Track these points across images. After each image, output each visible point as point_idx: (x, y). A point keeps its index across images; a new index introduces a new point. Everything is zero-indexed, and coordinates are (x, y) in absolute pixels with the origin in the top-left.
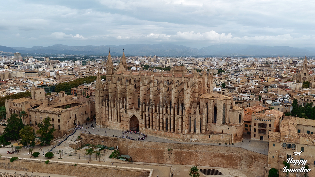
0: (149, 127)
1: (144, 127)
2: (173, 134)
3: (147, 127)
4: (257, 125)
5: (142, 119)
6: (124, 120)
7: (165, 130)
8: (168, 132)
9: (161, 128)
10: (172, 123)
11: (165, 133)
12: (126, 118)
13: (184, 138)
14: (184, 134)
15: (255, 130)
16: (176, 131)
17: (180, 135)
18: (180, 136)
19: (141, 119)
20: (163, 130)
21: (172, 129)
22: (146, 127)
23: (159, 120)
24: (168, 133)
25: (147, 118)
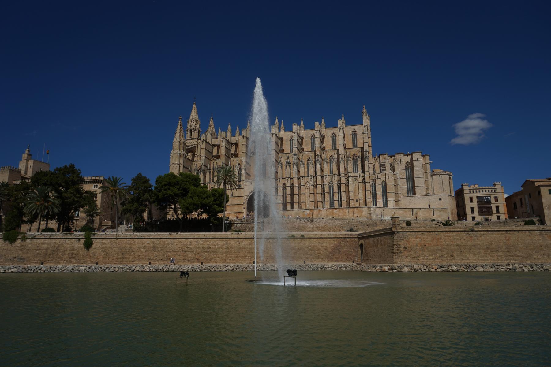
0: (293, 208)
1: (281, 209)
2: (346, 211)
3: (289, 207)
4: (475, 200)
5: (277, 193)
7: (327, 205)
8: (336, 209)
9: (320, 204)
10: (343, 189)
11: (328, 213)
12: (240, 198)
13: (370, 214)
14: (369, 206)
15: (472, 209)
16: (352, 204)
17: (362, 209)
18: (362, 212)
20: (324, 207)
21: (344, 202)
22: (285, 208)
23: (315, 189)
24: (335, 211)
25: (288, 189)
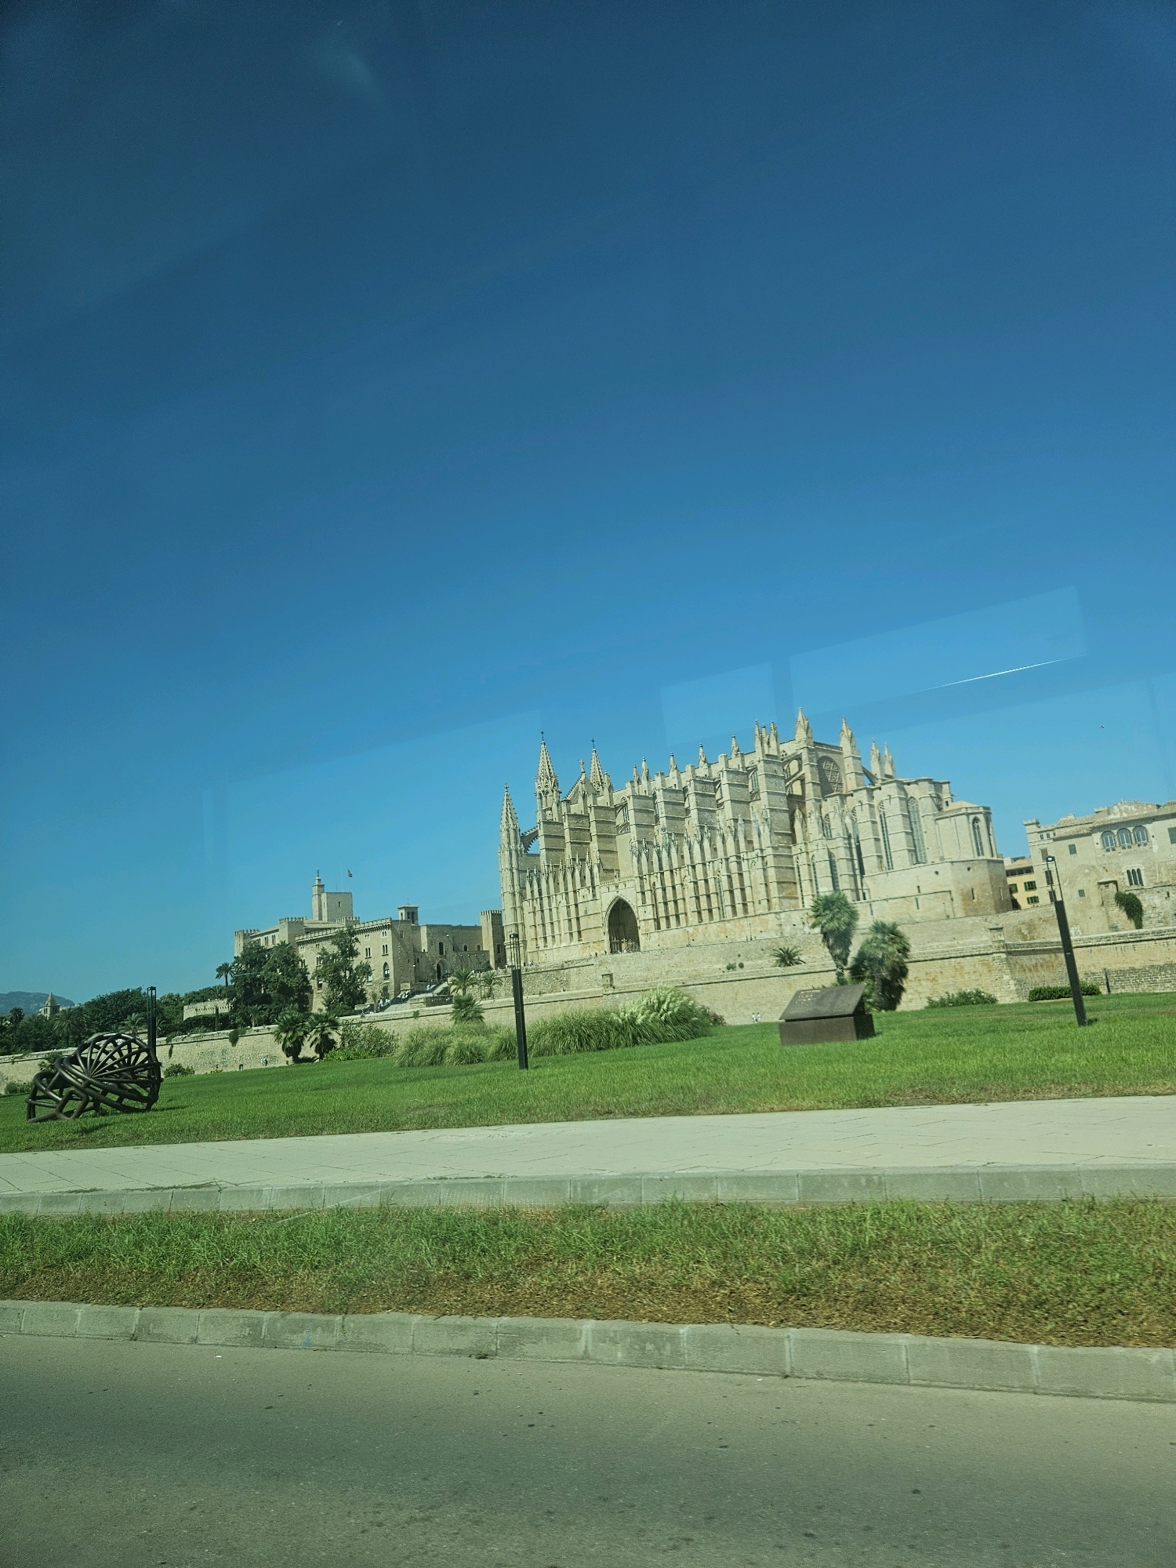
0: (668, 926)
1: (654, 930)
2: (744, 922)
3: (663, 924)
5: (644, 902)
6: (592, 926)
8: (729, 921)
9: (705, 914)
10: (736, 884)
11: (719, 929)
12: (597, 917)
13: (779, 925)
14: (776, 910)
16: (750, 909)
17: (765, 917)
18: (767, 922)
19: (640, 903)
20: (711, 918)
21: (739, 907)
22: (658, 927)
23: (696, 889)
24: (728, 925)
25: (659, 893)
